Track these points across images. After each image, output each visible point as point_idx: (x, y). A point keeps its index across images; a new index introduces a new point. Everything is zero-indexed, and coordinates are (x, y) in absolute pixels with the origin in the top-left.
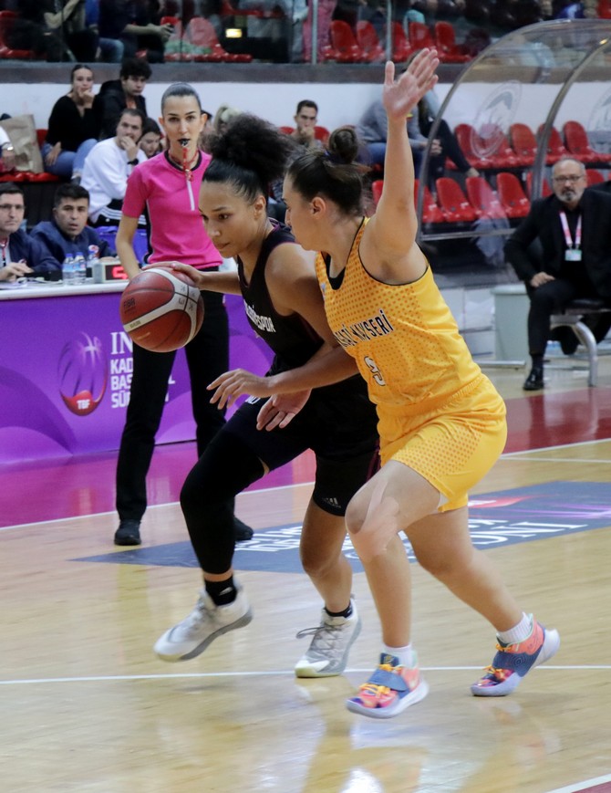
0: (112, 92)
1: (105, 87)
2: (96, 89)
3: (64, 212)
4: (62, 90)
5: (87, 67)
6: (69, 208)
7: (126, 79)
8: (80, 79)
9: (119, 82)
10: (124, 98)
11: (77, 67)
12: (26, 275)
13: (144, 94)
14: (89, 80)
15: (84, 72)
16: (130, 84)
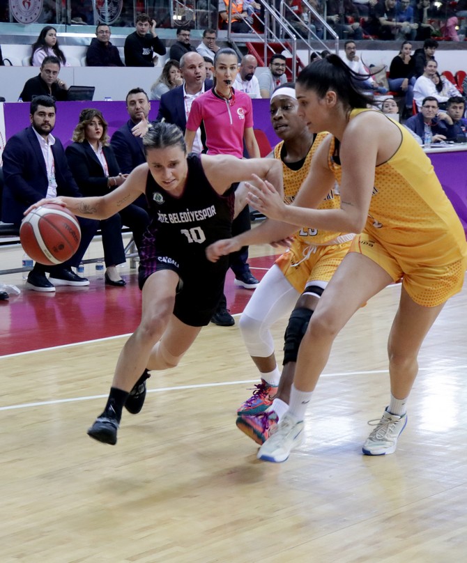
0: (420, 54)
1: (417, 52)
2: (413, 53)
3: (452, 110)
4: (395, 53)
5: (410, 43)
6: (455, 107)
7: (427, 48)
8: (406, 49)
9: (423, 50)
10: (425, 57)
11: (405, 43)
12: (444, 140)
13: (434, 55)
14: (410, 49)
15: (408, 45)
16: (429, 51)
